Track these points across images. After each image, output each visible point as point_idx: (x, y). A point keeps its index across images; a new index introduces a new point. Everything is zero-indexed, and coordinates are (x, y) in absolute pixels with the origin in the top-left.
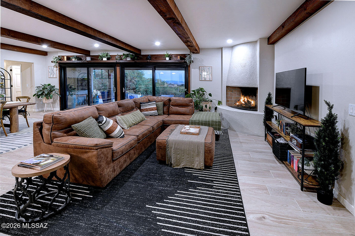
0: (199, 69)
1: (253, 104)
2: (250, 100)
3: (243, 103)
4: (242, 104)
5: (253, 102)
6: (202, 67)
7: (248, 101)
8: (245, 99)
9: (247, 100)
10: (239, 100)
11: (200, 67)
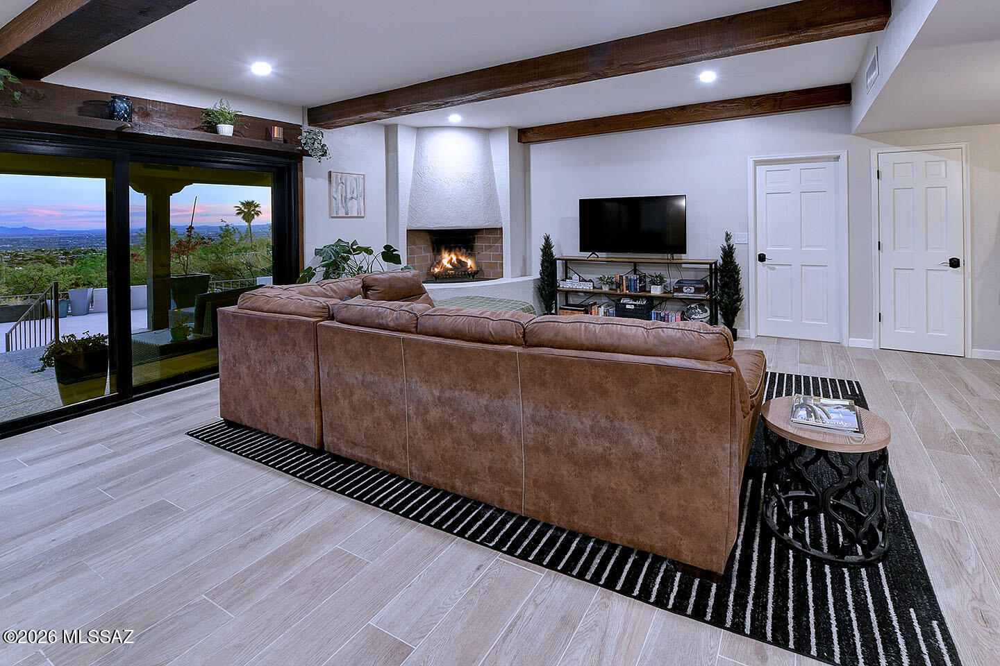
0: (330, 181)
1: (471, 267)
2: (463, 259)
3: (449, 266)
4: (448, 269)
5: (470, 263)
6: (339, 175)
7: (459, 261)
8: (452, 259)
9: (457, 260)
10: (439, 263)
11: (333, 175)
